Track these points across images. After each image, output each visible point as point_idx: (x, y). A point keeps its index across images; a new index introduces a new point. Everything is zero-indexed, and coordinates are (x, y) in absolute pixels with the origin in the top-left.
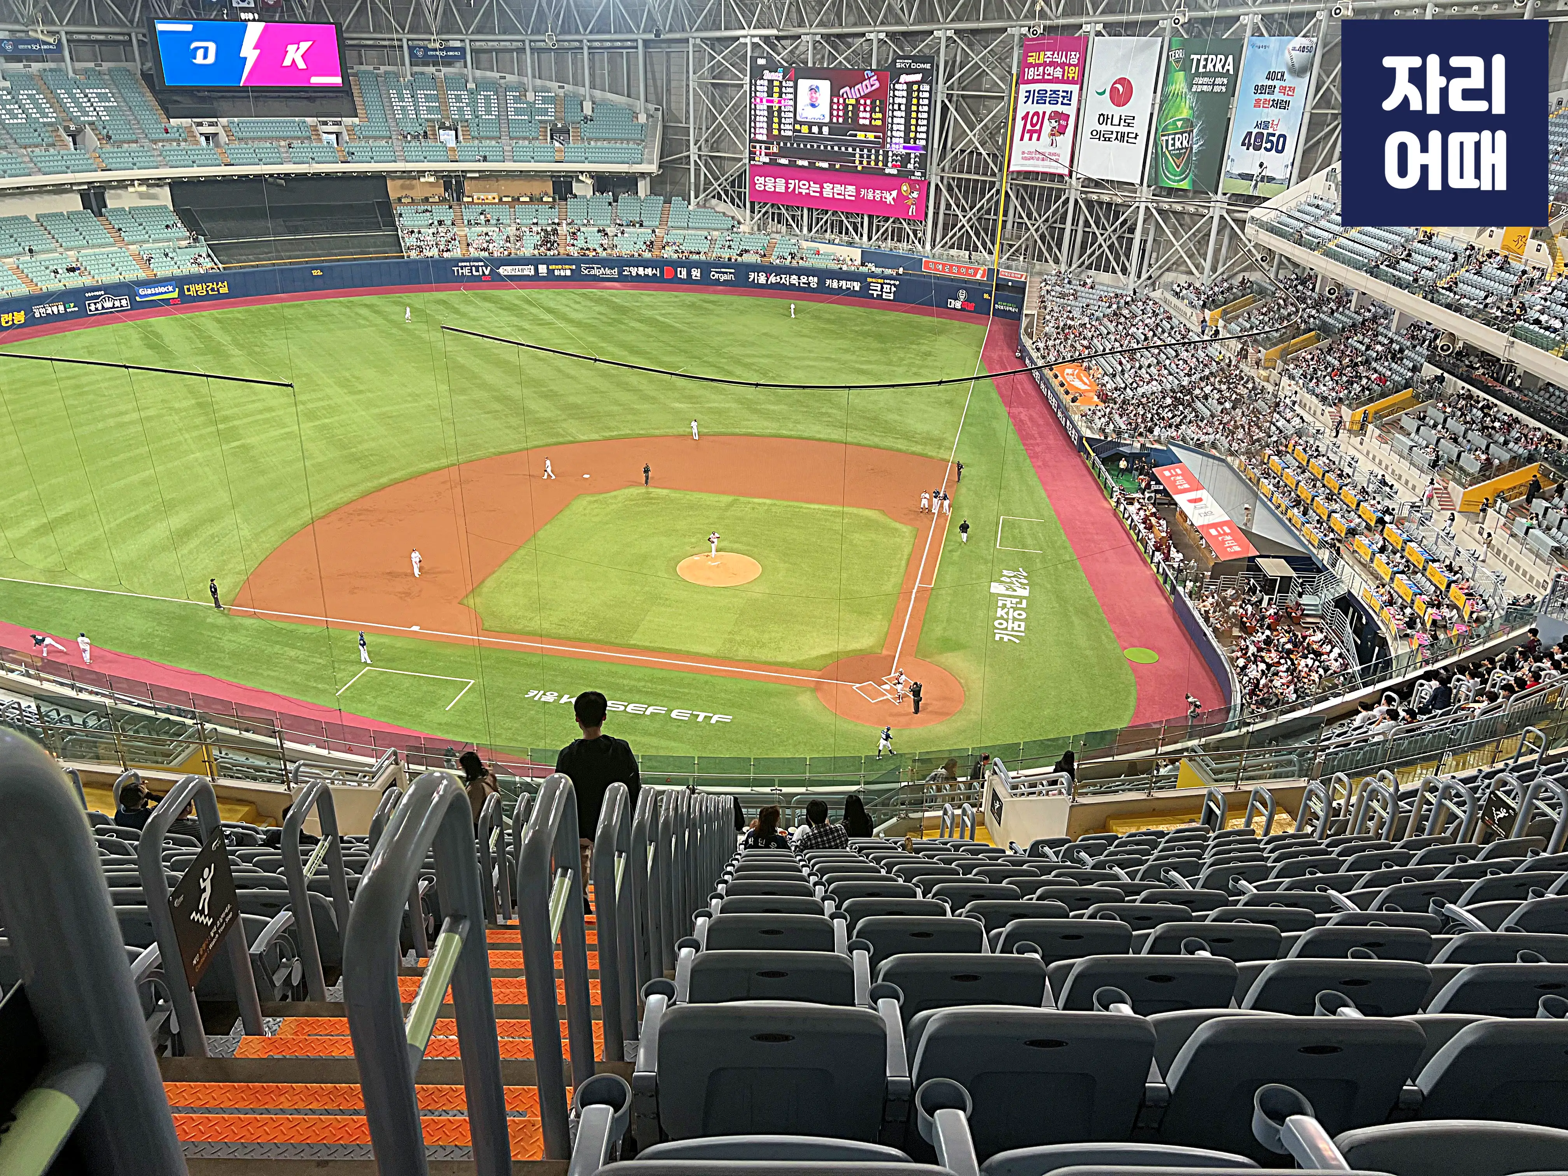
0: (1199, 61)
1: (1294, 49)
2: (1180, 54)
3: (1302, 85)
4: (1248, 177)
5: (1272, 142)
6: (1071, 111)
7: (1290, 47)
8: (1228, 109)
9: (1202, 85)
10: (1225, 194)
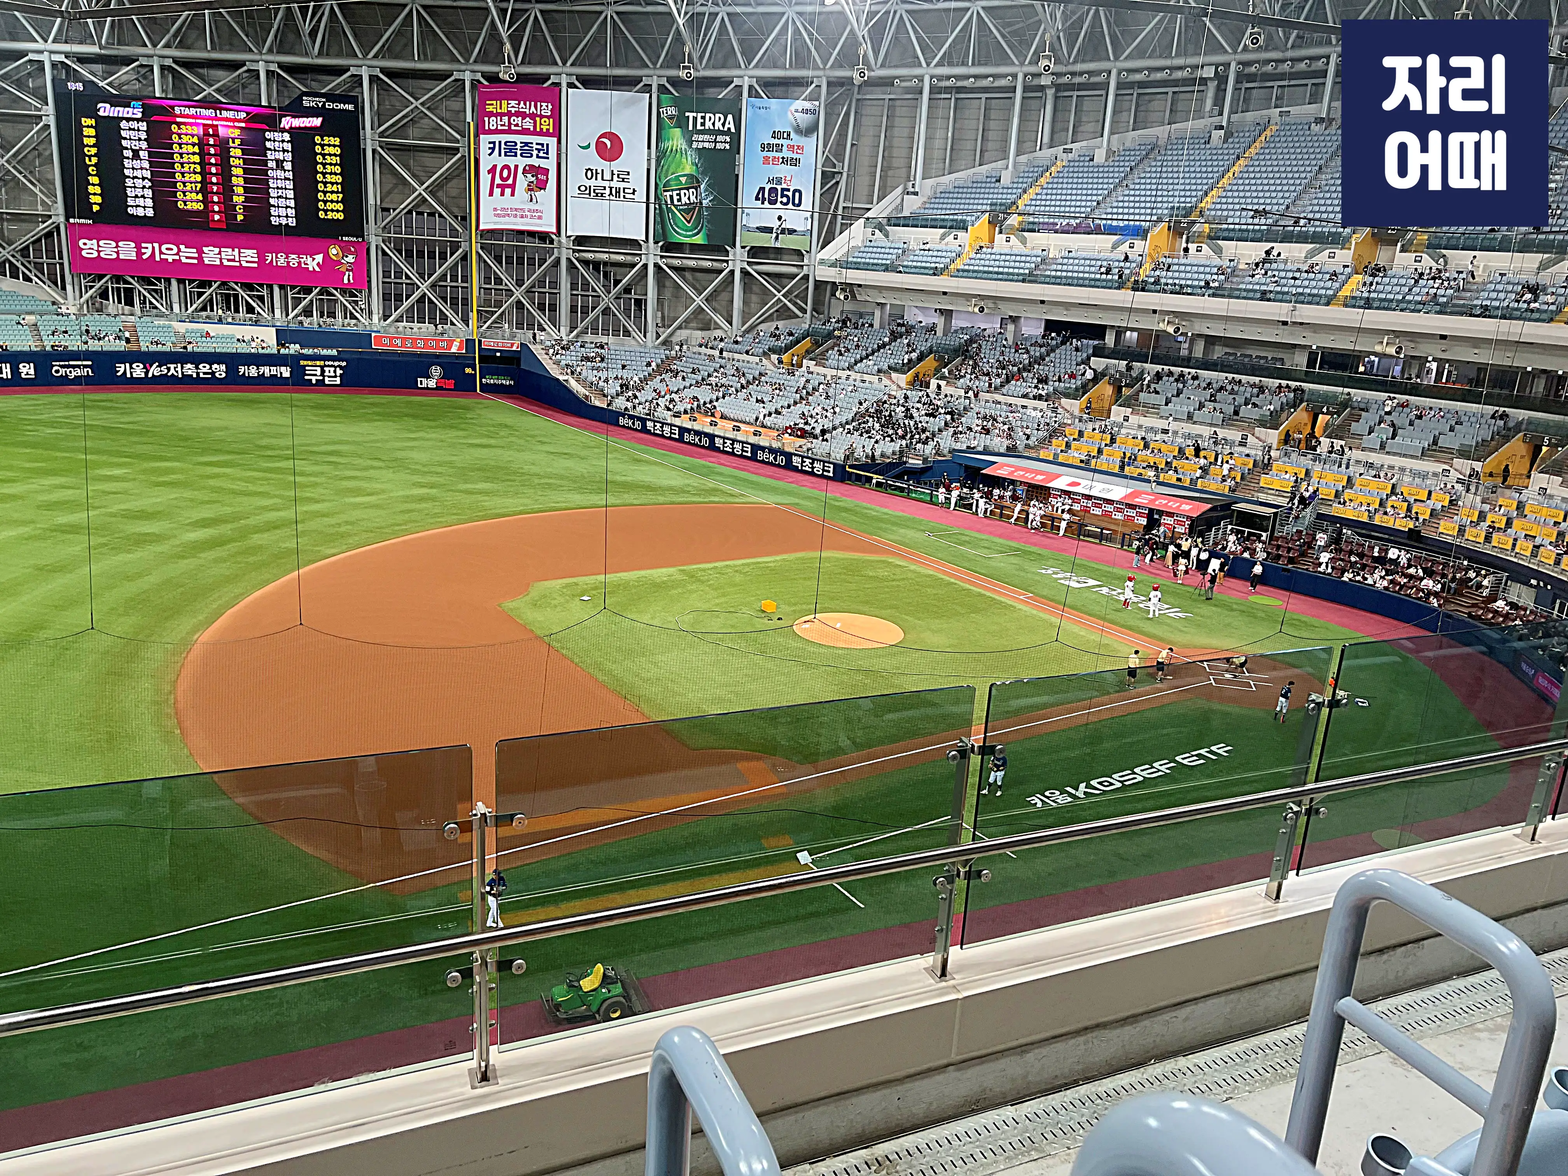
0: (695, 119)
1: (797, 111)
2: (672, 111)
3: (810, 144)
4: (769, 230)
5: (787, 196)
6: (550, 164)
7: (793, 108)
8: (733, 165)
9: (704, 142)
10: (743, 247)
